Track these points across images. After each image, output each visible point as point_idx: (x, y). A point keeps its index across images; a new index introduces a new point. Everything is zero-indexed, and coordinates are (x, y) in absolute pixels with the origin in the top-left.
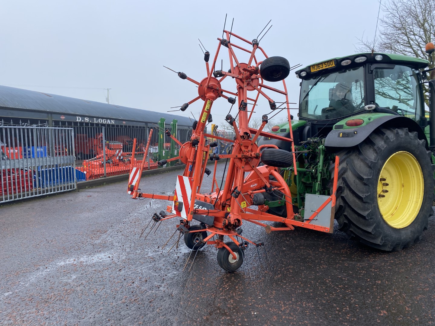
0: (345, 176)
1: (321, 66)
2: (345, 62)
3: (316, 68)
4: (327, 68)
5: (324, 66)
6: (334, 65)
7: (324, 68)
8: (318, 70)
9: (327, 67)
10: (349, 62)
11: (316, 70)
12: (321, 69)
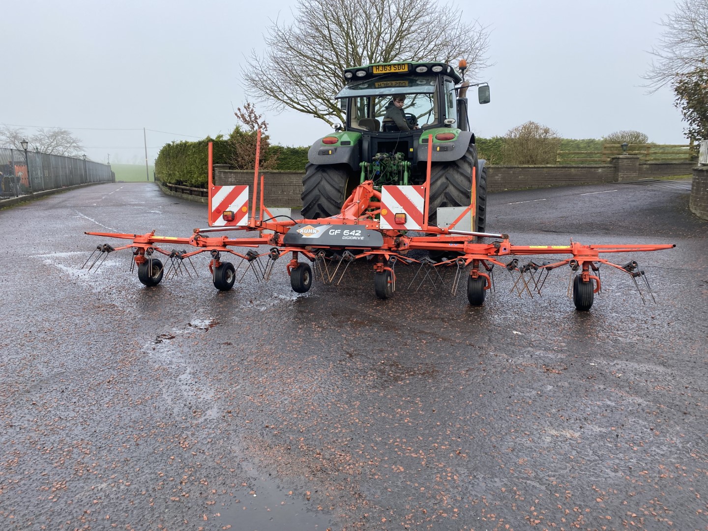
0: (447, 190)
1: (388, 68)
2: (420, 70)
3: (381, 68)
4: (397, 73)
5: (393, 68)
6: (406, 70)
7: (393, 71)
8: (384, 72)
9: (397, 71)
10: (425, 69)
11: (380, 72)
12: (388, 71)
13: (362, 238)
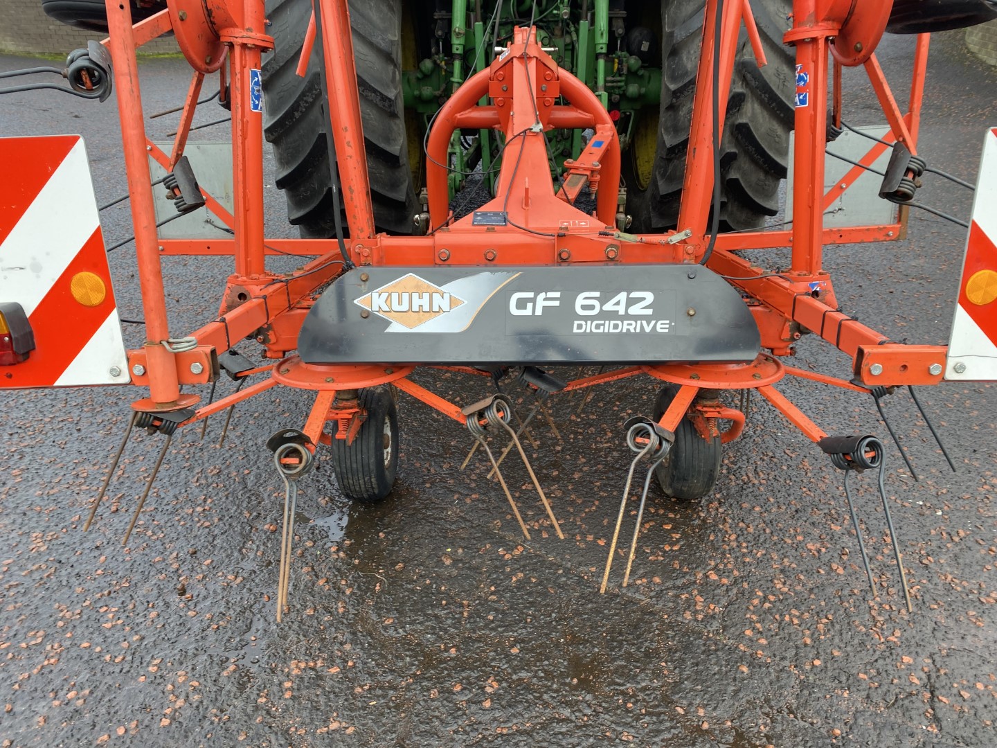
13: (662, 327)
